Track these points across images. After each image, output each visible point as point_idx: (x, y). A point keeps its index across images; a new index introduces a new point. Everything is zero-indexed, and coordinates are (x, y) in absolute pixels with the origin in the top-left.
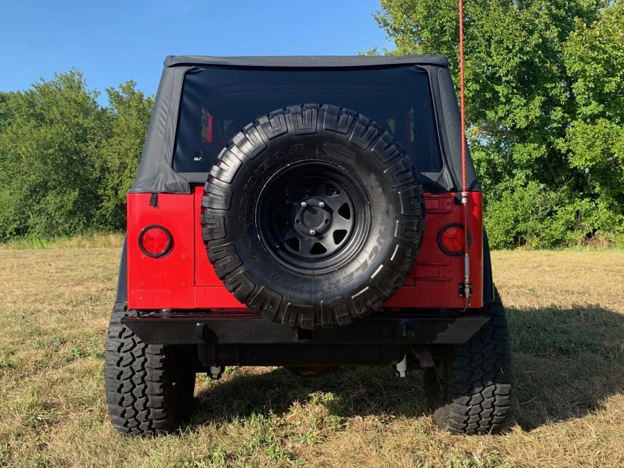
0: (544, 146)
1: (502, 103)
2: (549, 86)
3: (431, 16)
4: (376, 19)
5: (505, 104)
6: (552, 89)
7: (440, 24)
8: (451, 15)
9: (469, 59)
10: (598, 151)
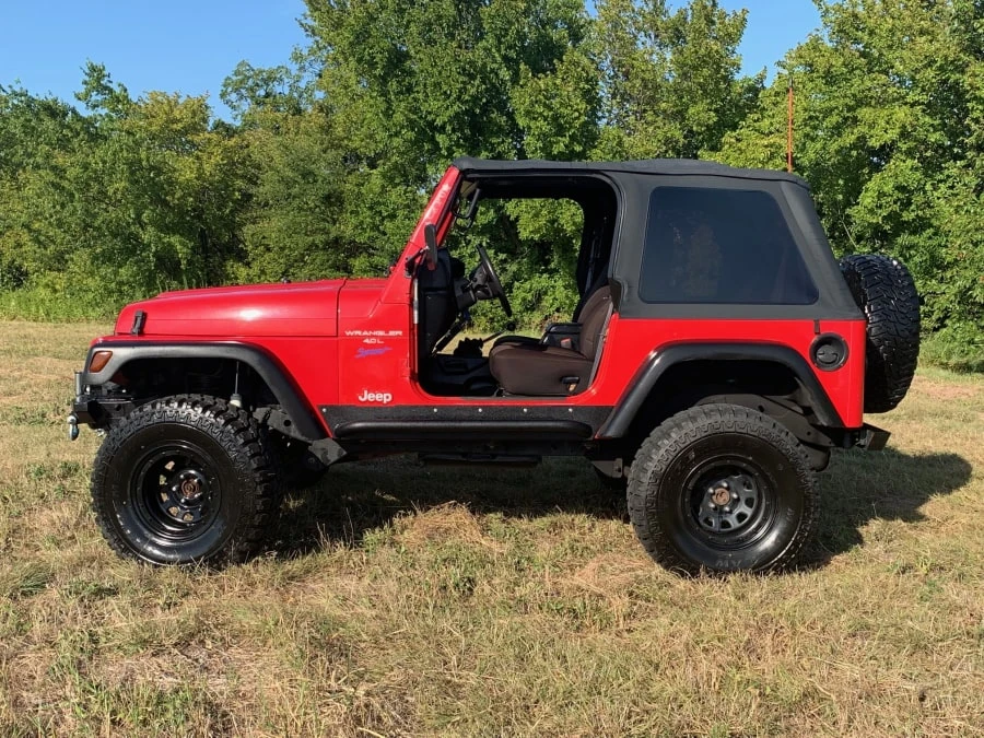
0: (492, 211)
1: (443, 156)
2: (494, 140)
3: (359, 43)
4: (302, 24)
5: (447, 157)
6: (499, 144)
7: (369, 54)
8: (382, 44)
9: (404, 100)
10: (543, 221)
